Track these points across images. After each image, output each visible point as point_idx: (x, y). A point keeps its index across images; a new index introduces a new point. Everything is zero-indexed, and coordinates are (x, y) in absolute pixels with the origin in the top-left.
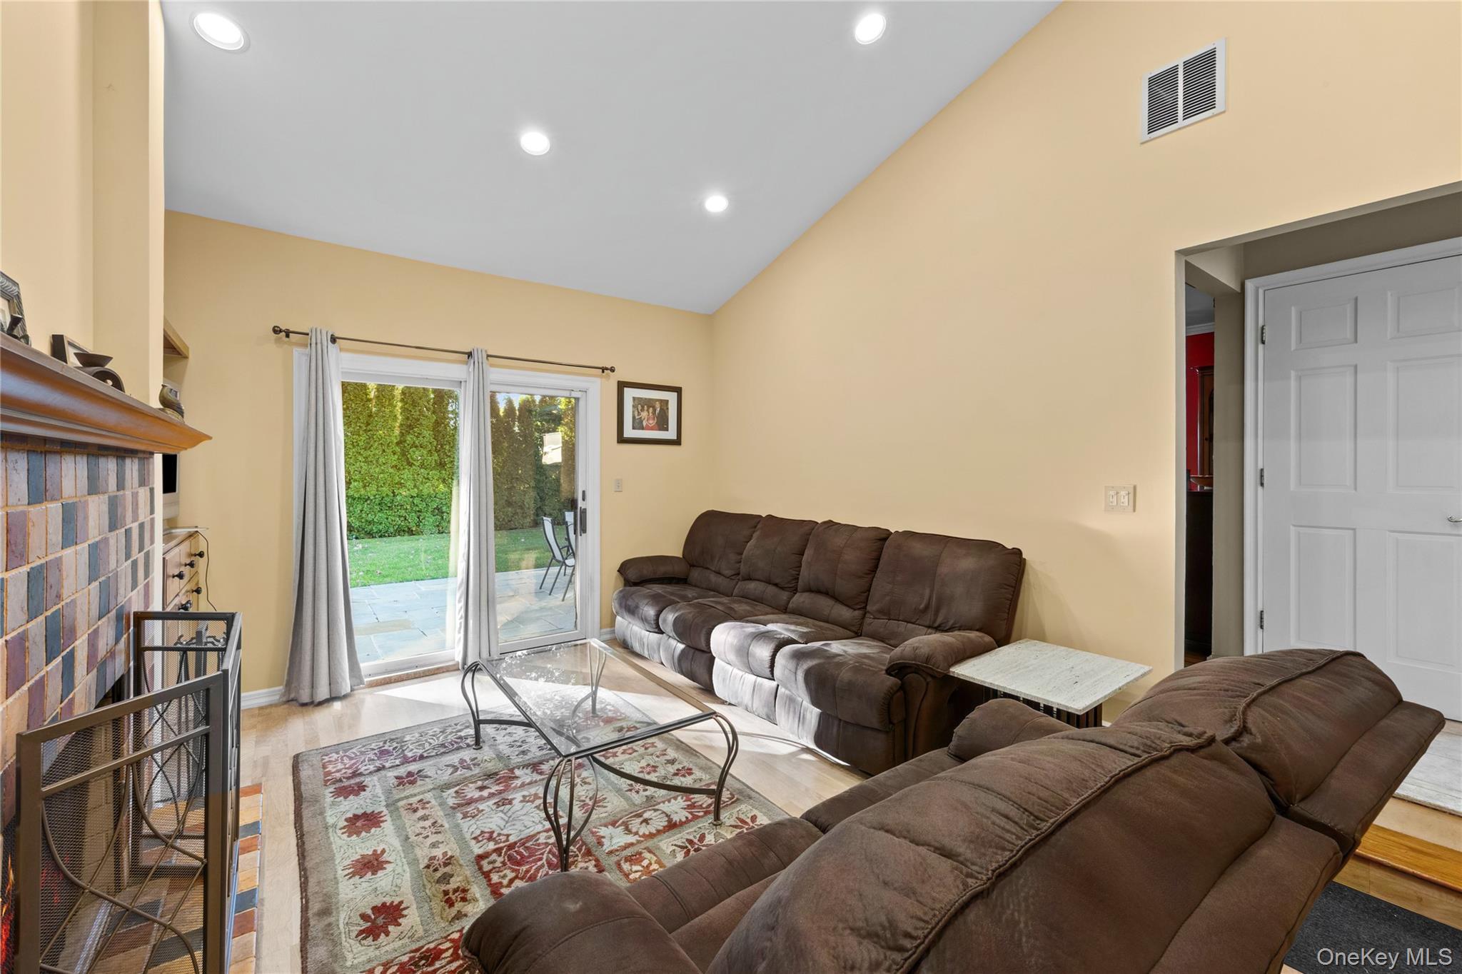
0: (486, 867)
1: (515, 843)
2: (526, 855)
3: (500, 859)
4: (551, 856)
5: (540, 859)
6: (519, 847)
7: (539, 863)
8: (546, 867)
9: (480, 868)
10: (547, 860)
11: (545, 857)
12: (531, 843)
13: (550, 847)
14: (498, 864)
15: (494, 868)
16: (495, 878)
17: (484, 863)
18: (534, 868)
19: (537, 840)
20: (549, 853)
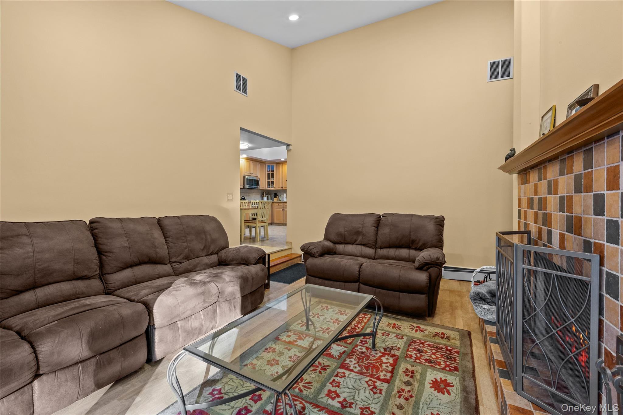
0: (389, 375)
1: (368, 376)
2: (371, 368)
3: (381, 374)
4: (364, 360)
5: (368, 363)
6: (369, 373)
7: (371, 362)
8: (370, 359)
9: (391, 377)
10: (367, 360)
11: (366, 362)
12: (364, 371)
13: (360, 364)
14: (384, 372)
15: (387, 372)
16: (390, 368)
17: (388, 378)
18: (374, 362)
19: (360, 370)
20: (363, 362)
